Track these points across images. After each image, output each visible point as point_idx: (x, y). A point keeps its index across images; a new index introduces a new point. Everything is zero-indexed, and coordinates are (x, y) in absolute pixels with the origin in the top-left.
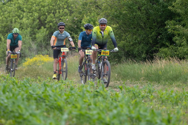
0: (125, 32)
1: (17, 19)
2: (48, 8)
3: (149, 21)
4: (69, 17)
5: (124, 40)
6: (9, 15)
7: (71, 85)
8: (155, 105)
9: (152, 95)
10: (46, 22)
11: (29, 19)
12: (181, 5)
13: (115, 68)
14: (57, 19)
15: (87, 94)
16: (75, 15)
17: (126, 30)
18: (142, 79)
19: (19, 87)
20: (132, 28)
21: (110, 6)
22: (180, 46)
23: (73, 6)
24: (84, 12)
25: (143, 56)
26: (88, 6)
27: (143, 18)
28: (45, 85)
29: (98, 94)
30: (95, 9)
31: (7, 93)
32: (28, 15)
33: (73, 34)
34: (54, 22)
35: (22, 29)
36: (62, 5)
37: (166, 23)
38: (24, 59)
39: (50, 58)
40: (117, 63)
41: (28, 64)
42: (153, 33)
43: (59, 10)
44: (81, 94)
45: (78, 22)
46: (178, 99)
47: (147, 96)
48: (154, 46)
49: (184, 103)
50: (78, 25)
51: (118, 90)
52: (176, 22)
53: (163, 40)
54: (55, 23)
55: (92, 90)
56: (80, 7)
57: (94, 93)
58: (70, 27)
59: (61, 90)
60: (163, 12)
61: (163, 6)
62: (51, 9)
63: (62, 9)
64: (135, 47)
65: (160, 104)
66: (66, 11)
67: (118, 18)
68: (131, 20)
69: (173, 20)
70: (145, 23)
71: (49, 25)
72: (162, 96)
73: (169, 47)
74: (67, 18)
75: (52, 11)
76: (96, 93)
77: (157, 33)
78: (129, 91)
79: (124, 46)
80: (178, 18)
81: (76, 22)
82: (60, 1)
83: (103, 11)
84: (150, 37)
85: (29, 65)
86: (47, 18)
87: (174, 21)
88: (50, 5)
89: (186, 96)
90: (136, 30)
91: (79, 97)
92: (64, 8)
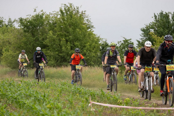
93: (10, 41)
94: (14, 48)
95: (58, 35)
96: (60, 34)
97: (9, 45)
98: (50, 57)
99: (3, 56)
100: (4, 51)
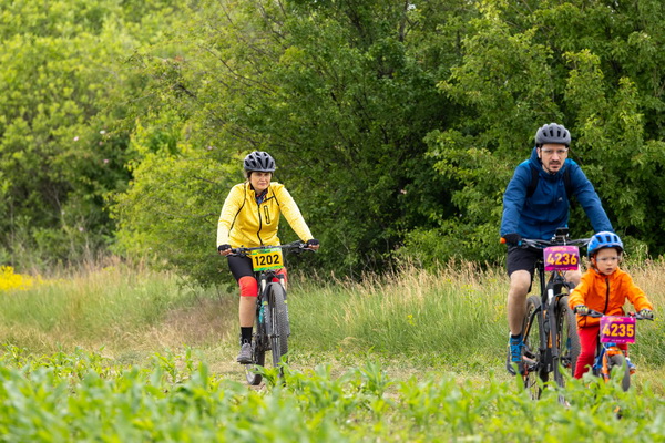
2: (5, 99)
3: (366, 137)
4: (82, 129)
7: (93, 372)
8: (392, 433)
9: (379, 396)
10: (1, 148)
12: (479, 74)
14: (39, 138)
15: (146, 400)
16: (102, 123)
17: (284, 172)
18: (346, 342)
20: (305, 163)
21: (226, 85)
22: (477, 224)
23: (96, 91)
24: (134, 108)
25: (351, 260)
26: (148, 87)
27: (346, 126)
29: (191, 400)
30: (173, 98)
33: (99, 189)
34: (30, 148)
36: (56, 86)
37: (426, 139)
39: (18, 276)
42: (383, 178)
43: (46, 106)
45: (113, 147)
46: (471, 412)
47: (363, 405)
48: (387, 226)
49: (495, 422)
50: (115, 157)
52: (464, 135)
53: (420, 203)
54: (33, 151)
55: (166, 384)
56: (121, 94)
58: (85, 164)
60: (417, 102)
61: (417, 82)
62: (15, 103)
63: (56, 101)
64: (318, 230)
65: (407, 429)
66: (71, 107)
67: (257, 127)
68: (302, 133)
69: (450, 130)
70: (351, 145)
71: (10, 158)
72: (415, 402)
73: (440, 226)
74: (74, 133)
75: (23, 110)
76: (181, 396)
77: (395, 178)
78: (300, 387)
80: (469, 123)
81: (109, 146)
82: (46, 72)
83: (203, 104)
84: (370, 194)
86: (6, 135)
87: (455, 132)
88: (12, 88)
89: (502, 400)
90: (321, 169)
91: (118, 410)
92: (62, 98)
93: (187, 76)
94: (219, 123)
95: (550, 23)
96: (567, 17)
97: (180, 104)
98: (490, 190)
99: (137, 187)
100: (141, 149)
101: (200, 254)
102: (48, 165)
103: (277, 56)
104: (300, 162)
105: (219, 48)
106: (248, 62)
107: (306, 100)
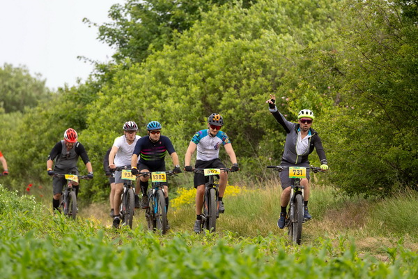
0: (399, 125)
1: (154, 101)
2: (223, 76)
5: (397, 146)
6: (137, 93)
7: (280, 248)
10: (220, 107)
11: (181, 101)
13: (379, 208)
14: (244, 100)
15: (316, 269)
16: (283, 92)
19: (163, 255)
20: (414, 118)
21: (365, 69)
28: (222, 249)
29: (342, 267)
30: (331, 76)
31: (136, 268)
32: (178, 91)
33: (279, 135)
34: (238, 107)
35: (166, 124)
38: (174, 191)
39: (231, 187)
40: (383, 197)
41: (182, 201)
43: (248, 81)
44: (303, 267)
51: (385, 257)
54: (240, 109)
55: (327, 258)
57: (332, 265)
59: (258, 259)
62: (228, 79)
63: (253, 78)
66: (263, 81)
67: (384, 95)
68: (412, 99)
71: (226, 112)
74: (266, 98)
75: (234, 83)
76: (337, 265)
78: (411, 260)
79: (397, 158)
83: (350, 80)
85: (185, 205)
86: (223, 98)
91: (297, 274)
92: (256, 76)
101: (347, 175)
102: (250, 118)
103: (397, 50)
104: (411, 117)
105: (360, 45)
106: (377, 54)
107: (414, 78)
